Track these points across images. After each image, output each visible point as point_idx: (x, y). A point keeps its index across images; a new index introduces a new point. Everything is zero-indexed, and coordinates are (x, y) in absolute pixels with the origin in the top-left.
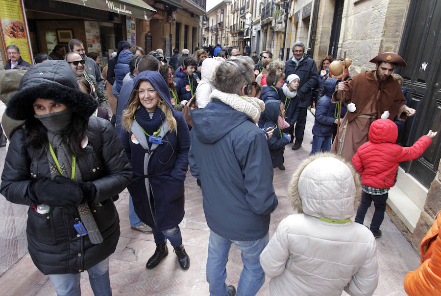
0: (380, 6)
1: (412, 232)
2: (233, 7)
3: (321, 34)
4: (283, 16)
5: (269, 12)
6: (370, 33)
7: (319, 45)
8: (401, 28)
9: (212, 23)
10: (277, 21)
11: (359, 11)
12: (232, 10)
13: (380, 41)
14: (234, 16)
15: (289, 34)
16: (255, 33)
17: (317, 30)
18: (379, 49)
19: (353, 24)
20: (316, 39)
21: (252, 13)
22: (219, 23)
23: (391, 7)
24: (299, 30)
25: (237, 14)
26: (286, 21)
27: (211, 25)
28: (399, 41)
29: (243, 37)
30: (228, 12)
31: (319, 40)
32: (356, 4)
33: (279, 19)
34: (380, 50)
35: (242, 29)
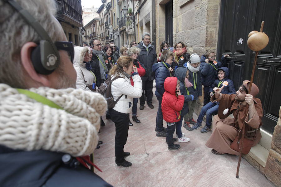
0: (200, 5)
1: (264, 166)
2: (100, 22)
3: (160, 31)
4: (132, 24)
5: (123, 23)
6: (196, 23)
7: (159, 38)
8: (218, 17)
9: (89, 32)
10: (129, 28)
11: (185, 11)
12: (100, 24)
13: (206, 28)
14: (102, 28)
15: (137, 35)
16: (116, 37)
17: (156, 28)
18: (205, 33)
19: (181, 20)
20: (156, 34)
21: (113, 25)
22: (93, 33)
23: (209, 4)
24: (144, 31)
25: (104, 26)
26: (134, 27)
27: (88, 34)
28: (217, 26)
29: (109, 40)
30: (97, 26)
31: (159, 35)
32: (182, 7)
33: (130, 26)
34: (207, 33)
35: (108, 35)
